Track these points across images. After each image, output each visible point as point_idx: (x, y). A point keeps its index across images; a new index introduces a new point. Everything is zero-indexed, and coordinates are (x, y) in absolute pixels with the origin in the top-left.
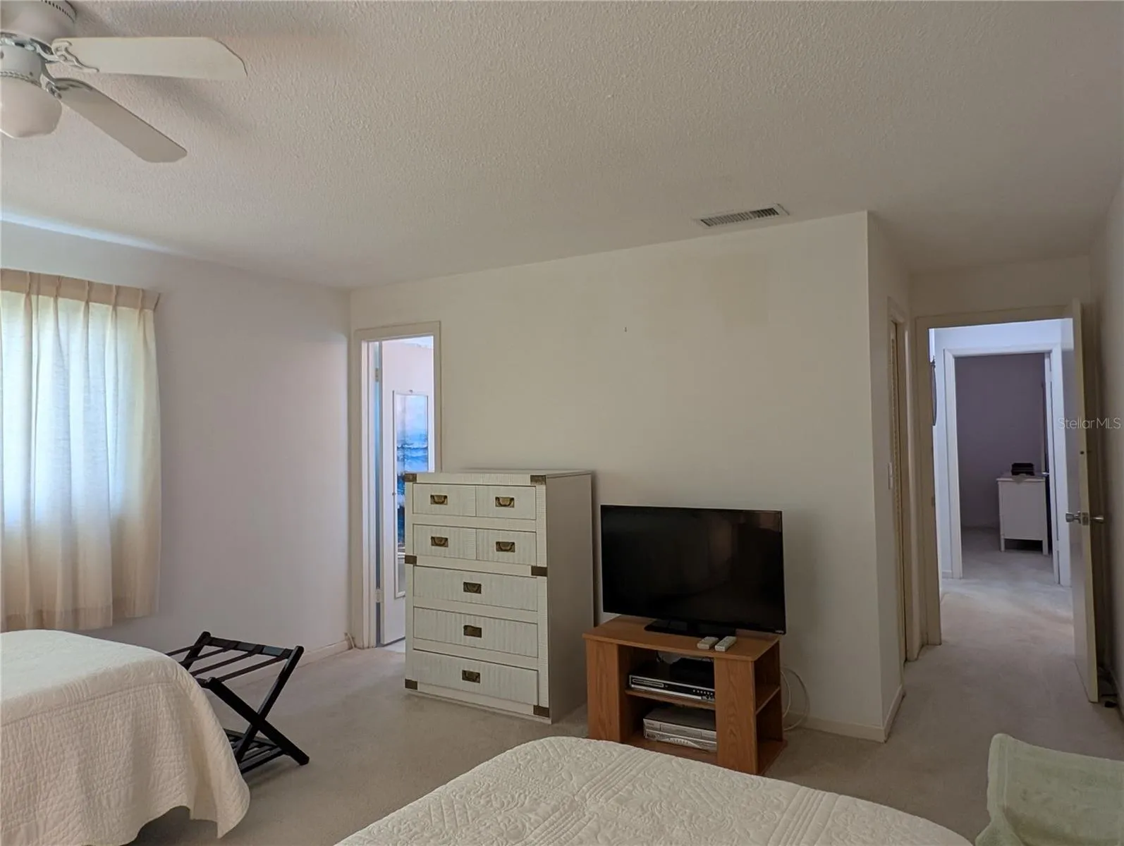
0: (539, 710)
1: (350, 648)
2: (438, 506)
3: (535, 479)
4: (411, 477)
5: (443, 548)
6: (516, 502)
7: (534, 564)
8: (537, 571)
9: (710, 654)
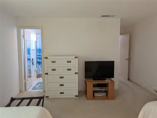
0: (76, 96)
1: (21, 92)
2: (53, 63)
3: (75, 57)
4: (46, 58)
5: (55, 71)
6: (71, 62)
7: (75, 72)
8: (76, 73)
9: (108, 83)
